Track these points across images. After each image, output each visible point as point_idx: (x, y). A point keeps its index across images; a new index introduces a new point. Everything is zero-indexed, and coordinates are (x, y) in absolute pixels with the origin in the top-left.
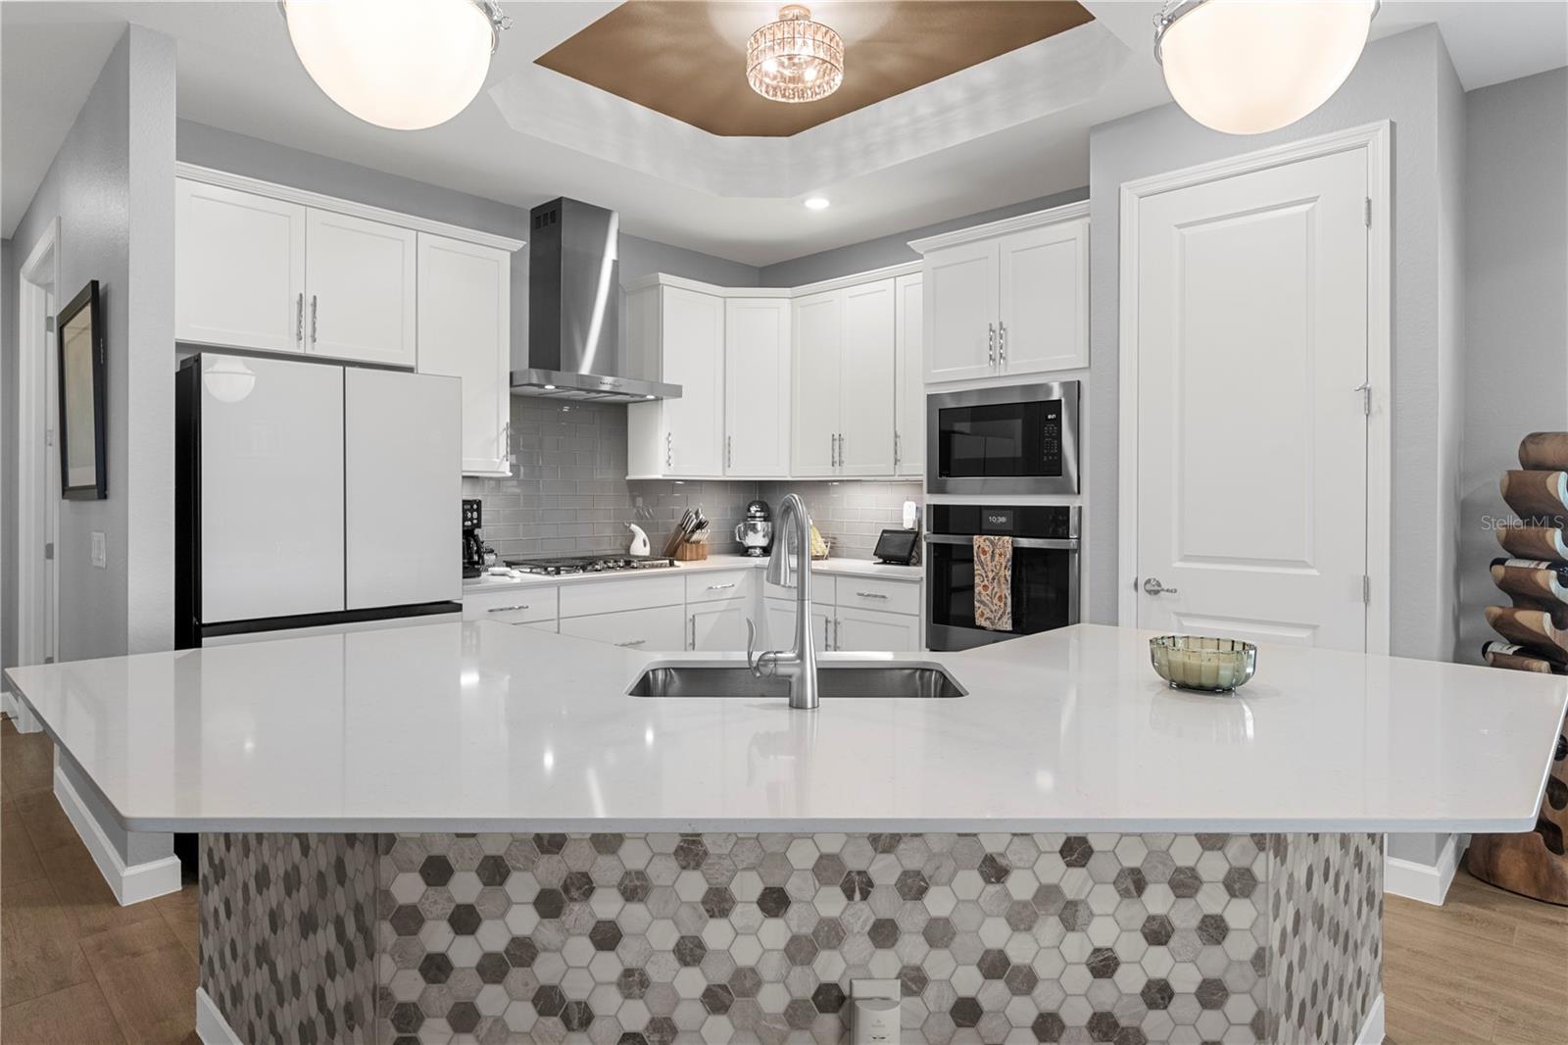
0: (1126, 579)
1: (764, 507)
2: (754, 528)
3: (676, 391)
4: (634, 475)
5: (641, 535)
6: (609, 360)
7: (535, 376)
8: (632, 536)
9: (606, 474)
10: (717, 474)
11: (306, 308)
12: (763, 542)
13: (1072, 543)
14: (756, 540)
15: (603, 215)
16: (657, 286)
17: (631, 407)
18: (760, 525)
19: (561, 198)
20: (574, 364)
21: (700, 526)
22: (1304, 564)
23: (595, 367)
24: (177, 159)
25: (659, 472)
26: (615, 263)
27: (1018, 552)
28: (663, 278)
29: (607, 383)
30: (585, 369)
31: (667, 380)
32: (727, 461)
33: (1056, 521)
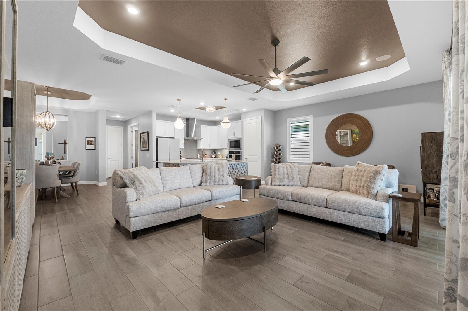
0: (244, 158)
1: (215, 152)
2: (213, 155)
3: (203, 139)
4: (198, 148)
5: (199, 155)
6: (195, 136)
7: (187, 138)
8: (198, 155)
9: (195, 148)
10: (208, 148)
11: (164, 132)
12: (215, 156)
13: (240, 155)
14: (214, 156)
15: (194, 119)
16: (200, 126)
17: (198, 141)
18: (214, 154)
19: (189, 118)
20: (191, 136)
21: (206, 154)
22: (256, 156)
23: (193, 137)
24: (156, 119)
25: (201, 148)
26: (196, 124)
27: (236, 156)
28: (201, 125)
29: (195, 138)
30: (192, 137)
31: (202, 137)
32: (209, 147)
33: (239, 152)
